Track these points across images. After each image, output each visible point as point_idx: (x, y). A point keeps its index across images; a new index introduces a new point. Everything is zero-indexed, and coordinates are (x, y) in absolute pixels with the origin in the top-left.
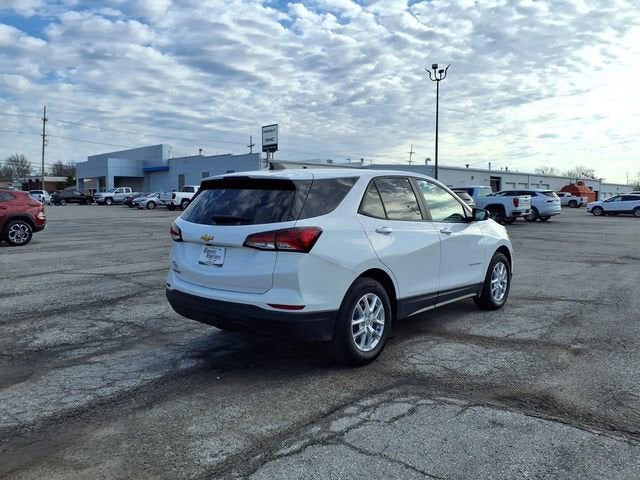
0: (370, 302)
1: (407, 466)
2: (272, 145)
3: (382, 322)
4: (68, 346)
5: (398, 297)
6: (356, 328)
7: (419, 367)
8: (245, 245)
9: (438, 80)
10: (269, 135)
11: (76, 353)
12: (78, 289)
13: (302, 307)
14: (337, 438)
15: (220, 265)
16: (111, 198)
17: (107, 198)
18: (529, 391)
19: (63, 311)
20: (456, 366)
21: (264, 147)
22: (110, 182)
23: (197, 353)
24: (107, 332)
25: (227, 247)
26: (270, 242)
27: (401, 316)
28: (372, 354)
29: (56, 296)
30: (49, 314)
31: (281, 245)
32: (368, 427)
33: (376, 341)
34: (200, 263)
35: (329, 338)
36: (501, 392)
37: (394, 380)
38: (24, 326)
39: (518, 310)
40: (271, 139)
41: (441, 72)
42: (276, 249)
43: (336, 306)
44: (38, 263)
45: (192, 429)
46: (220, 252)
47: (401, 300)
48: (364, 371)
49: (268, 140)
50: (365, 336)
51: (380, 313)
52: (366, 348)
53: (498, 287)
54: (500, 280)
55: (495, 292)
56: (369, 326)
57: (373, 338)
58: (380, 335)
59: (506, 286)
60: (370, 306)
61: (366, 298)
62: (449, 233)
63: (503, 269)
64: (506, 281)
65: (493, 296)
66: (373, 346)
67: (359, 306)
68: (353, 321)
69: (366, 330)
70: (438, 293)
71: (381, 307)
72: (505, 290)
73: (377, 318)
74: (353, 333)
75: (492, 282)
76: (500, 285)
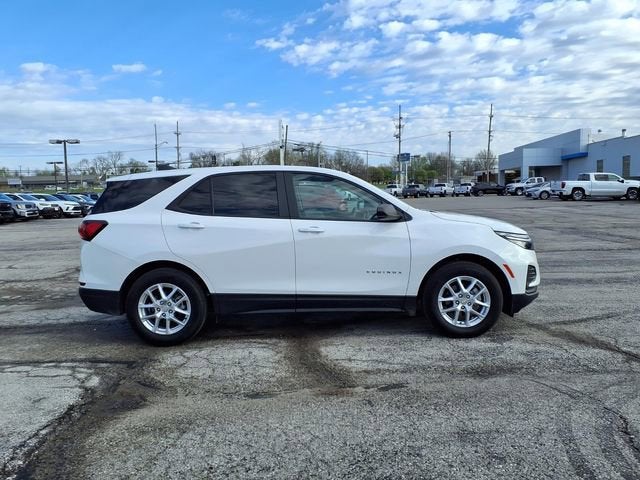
5: (211, 291)
13: (84, 284)
16: (522, 188)
17: (518, 189)
22: (525, 172)
33: (177, 329)
47: (216, 295)
51: (185, 303)
52: (161, 331)
53: (459, 308)
54: (465, 300)
55: (452, 314)
56: (167, 313)
57: (173, 324)
58: (183, 324)
59: (488, 310)
60: (167, 294)
61: (160, 287)
62: (318, 232)
63: (475, 286)
64: (487, 304)
65: (447, 318)
66: (171, 331)
67: (149, 292)
68: (142, 304)
69: (158, 315)
70: (296, 296)
71: (186, 297)
72: (483, 315)
73: (179, 307)
74: (142, 314)
75: (441, 299)
76: (466, 306)
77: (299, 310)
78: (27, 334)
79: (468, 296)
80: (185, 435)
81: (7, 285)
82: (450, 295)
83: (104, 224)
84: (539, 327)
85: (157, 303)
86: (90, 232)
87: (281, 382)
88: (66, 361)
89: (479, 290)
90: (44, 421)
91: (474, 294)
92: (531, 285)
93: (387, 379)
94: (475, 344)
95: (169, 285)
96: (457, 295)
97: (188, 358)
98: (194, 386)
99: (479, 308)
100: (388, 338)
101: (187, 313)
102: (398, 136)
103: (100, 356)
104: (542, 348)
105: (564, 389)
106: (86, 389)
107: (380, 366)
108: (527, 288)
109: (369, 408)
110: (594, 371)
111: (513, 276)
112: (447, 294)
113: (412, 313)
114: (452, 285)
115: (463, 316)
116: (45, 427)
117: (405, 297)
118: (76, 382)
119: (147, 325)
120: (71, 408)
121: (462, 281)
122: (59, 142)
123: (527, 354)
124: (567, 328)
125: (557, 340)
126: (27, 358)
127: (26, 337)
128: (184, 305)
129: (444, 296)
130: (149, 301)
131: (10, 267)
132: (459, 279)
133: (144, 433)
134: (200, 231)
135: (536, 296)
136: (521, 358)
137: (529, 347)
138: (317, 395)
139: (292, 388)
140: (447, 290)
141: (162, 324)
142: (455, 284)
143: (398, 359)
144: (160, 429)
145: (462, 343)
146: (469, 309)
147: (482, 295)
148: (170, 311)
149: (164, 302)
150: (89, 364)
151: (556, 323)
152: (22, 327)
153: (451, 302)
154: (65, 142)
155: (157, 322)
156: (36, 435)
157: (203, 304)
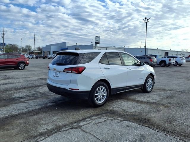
0: (102, 89)
1: (95, 137)
2: (98, 42)
3: (106, 95)
4: (21, 98)
5: (111, 88)
6: (97, 96)
7: (115, 108)
8: (64, 71)
9: (147, 22)
10: (97, 39)
11: (22, 100)
12: (31, 82)
13: (79, 89)
14: (79, 127)
15: (58, 77)
16: (51, 57)
18: (145, 117)
19: (25, 88)
20: (126, 109)
21: (95, 43)
22: (52, 52)
23: (54, 101)
24: (33, 94)
25: (60, 72)
26: (70, 71)
27: (113, 93)
28: (102, 104)
29: (24, 84)
30: (21, 89)
31: (73, 72)
32: (90, 125)
33: (104, 100)
34: (54, 76)
35: (87, 99)
36: (135, 117)
37: (105, 112)
38: (12, 92)
39: (155, 93)
40: (98, 40)
41: (148, 20)
42: (72, 73)
43: (89, 89)
44: (24, 75)
45: (42, 122)
46: (58, 73)
47: (112, 89)
48: (98, 109)
49: (97, 41)
50: (99, 99)
52: (100, 102)
57: (102, 99)
58: (105, 98)
59: (152, 85)
61: (100, 88)
67: (97, 90)
70: (126, 87)
71: (106, 90)
75: (147, 84)
102: (3, 37)
121: (150, 80)
128: (105, 93)
148: (102, 95)
149: (100, 93)
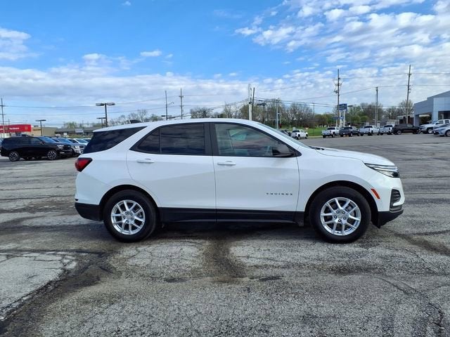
5: (159, 206)
16: (432, 128)
22: (435, 116)
33: (137, 231)
47: (162, 209)
51: (141, 213)
52: (125, 232)
53: (336, 221)
54: (341, 215)
55: (331, 226)
56: (130, 220)
57: (134, 228)
58: (140, 228)
59: (359, 223)
60: (129, 208)
61: (125, 202)
62: (232, 165)
63: (349, 205)
64: (358, 219)
65: (327, 228)
66: (132, 233)
67: (118, 205)
68: (113, 214)
69: (124, 221)
70: (217, 210)
71: (142, 210)
72: (355, 227)
73: (138, 216)
74: (113, 221)
75: (323, 214)
76: (342, 219)
77: (218, 220)
78: (48, 231)
79: (343, 213)
80: (112, 306)
81: (51, 199)
82: (330, 212)
83: (90, 160)
84: (403, 236)
85: (123, 213)
86: (82, 165)
87: (193, 271)
88: (62, 251)
89: (352, 207)
90: (29, 291)
91: (349, 211)
92: (395, 204)
93: (270, 272)
94: (347, 248)
95: (131, 201)
96: (335, 211)
97: (139, 252)
98: (134, 272)
99: (352, 222)
100: (283, 242)
101: (143, 220)
102: (337, 92)
103: (85, 248)
104: (399, 253)
105: (402, 286)
106: (65, 271)
107: (269, 263)
108: (391, 207)
109: (246, 293)
110: (434, 273)
111: (379, 198)
112: (327, 210)
113: (301, 224)
114: (331, 204)
115: (339, 227)
116: (27, 295)
117: (296, 212)
118: (61, 266)
119: (117, 228)
120: (50, 283)
121: (339, 202)
122: (102, 105)
123: (384, 258)
124: (426, 238)
125: (415, 248)
126: (40, 248)
127: (47, 233)
128: (140, 215)
129: (325, 212)
130: (118, 212)
131: (58, 187)
132: (336, 200)
133: (87, 302)
134: (151, 164)
135: (401, 212)
136: (378, 261)
137: (388, 252)
138: (214, 282)
139: (200, 276)
140: (327, 208)
141: (127, 227)
142: (333, 204)
143: (284, 258)
144: (98, 301)
145: (337, 247)
146: (344, 222)
147: (355, 212)
148: (132, 219)
149: (128, 213)
150: (75, 253)
151: (419, 234)
152: (47, 227)
153: (331, 216)
154: (106, 104)
155: (123, 226)
156: (20, 300)
157: (153, 214)
